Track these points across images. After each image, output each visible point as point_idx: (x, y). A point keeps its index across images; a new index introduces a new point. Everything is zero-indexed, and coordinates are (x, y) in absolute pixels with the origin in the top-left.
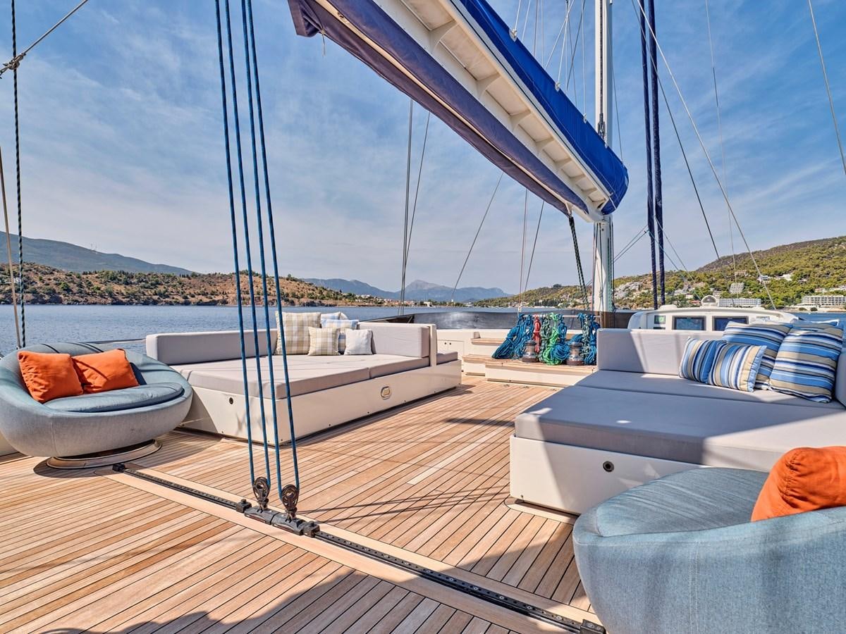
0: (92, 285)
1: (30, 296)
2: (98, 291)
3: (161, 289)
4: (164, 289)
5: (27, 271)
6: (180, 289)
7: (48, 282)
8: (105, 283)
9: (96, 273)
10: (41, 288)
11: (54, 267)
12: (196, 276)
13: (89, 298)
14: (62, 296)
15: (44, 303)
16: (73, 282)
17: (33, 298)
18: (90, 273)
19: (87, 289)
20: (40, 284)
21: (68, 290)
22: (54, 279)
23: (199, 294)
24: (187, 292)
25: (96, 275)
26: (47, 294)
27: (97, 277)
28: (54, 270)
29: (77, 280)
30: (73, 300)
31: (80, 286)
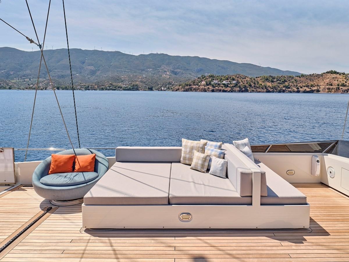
0: (259, 83)
1: (238, 89)
2: (261, 86)
3: (287, 84)
4: (288, 84)
5: (237, 78)
6: (295, 84)
7: (244, 82)
8: (264, 82)
10: (242, 85)
11: (246, 76)
12: (304, 76)
13: (258, 89)
14: (248, 88)
15: (242, 92)
16: (252, 82)
17: (239, 89)
18: (258, 78)
19: (257, 85)
20: (241, 83)
21: (250, 85)
22: (246, 81)
23: (305, 86)
24: (299, 85)
25: (261, 78)
26: (244, 87)
27: (261, 79)
28: (246, 77)
29: (254, 81)
30: (252, 90)
31: (255, 83)
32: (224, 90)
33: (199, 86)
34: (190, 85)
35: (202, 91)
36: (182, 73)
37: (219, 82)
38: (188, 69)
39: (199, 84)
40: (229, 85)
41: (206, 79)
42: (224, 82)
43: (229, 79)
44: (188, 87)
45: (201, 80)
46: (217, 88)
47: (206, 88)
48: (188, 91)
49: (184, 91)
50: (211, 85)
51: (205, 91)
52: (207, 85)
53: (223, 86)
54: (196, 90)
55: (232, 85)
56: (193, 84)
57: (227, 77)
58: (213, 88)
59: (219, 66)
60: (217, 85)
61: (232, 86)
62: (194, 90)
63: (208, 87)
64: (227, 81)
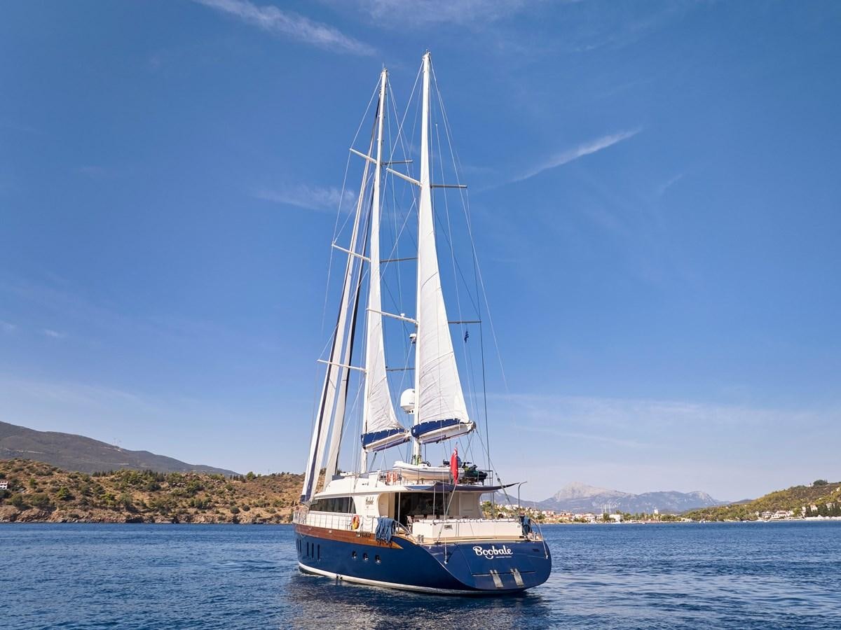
0: (103, 492)
2: (110, 501)
3: (201, 497)
4: (206, 498)
5: (16, 471)
6: (228, 498)
7: (42, 487)
8: (122, 489)
9: (112, 474)
10: (29, 496)
11: (55, 465)
12: (255, 478)
13: (95, 512)
16: (77, 487)
18: (104, 475)
19: (94, 498)
20: (29, 490)
21: (67, 499)
22: (51, 483)
23: (257, 506)
24: (239, 502)
25: (113, 476)
26: (36, 505)
27: (112, 480)
28: (54, 470)
29: (83, 484)
30: (71, 516)
31: (87, 493)
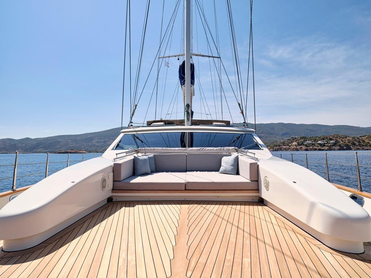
32: (320, 148)
33: (290, 147)
34: (279, 146)
35: (293, 150)
36: (267, 137)
37: (314, 142)
38: (272, 134)
39: (290, 144)
40: (326, 145)
41: (297, 140)
42: (320, 142)
43: (325, 139)
44: (278, 147)
45: (292, 141)
46: (311, 147)
47: (298, 147)
48: (277, 151)
49: (273, 151)
50: (304, 145)
51: (297, 150)
52: (299, 145)
53: (318, 145)
54: (286, 150)
55: (329, 145)
56: (283, 145)
57: (322, 138)
58: (306, 148)
59: (307, 129)
60: (311, 145)
61: (331, 145)
62: (284, 150)
63: (300, 147)
64: (323, 141)
